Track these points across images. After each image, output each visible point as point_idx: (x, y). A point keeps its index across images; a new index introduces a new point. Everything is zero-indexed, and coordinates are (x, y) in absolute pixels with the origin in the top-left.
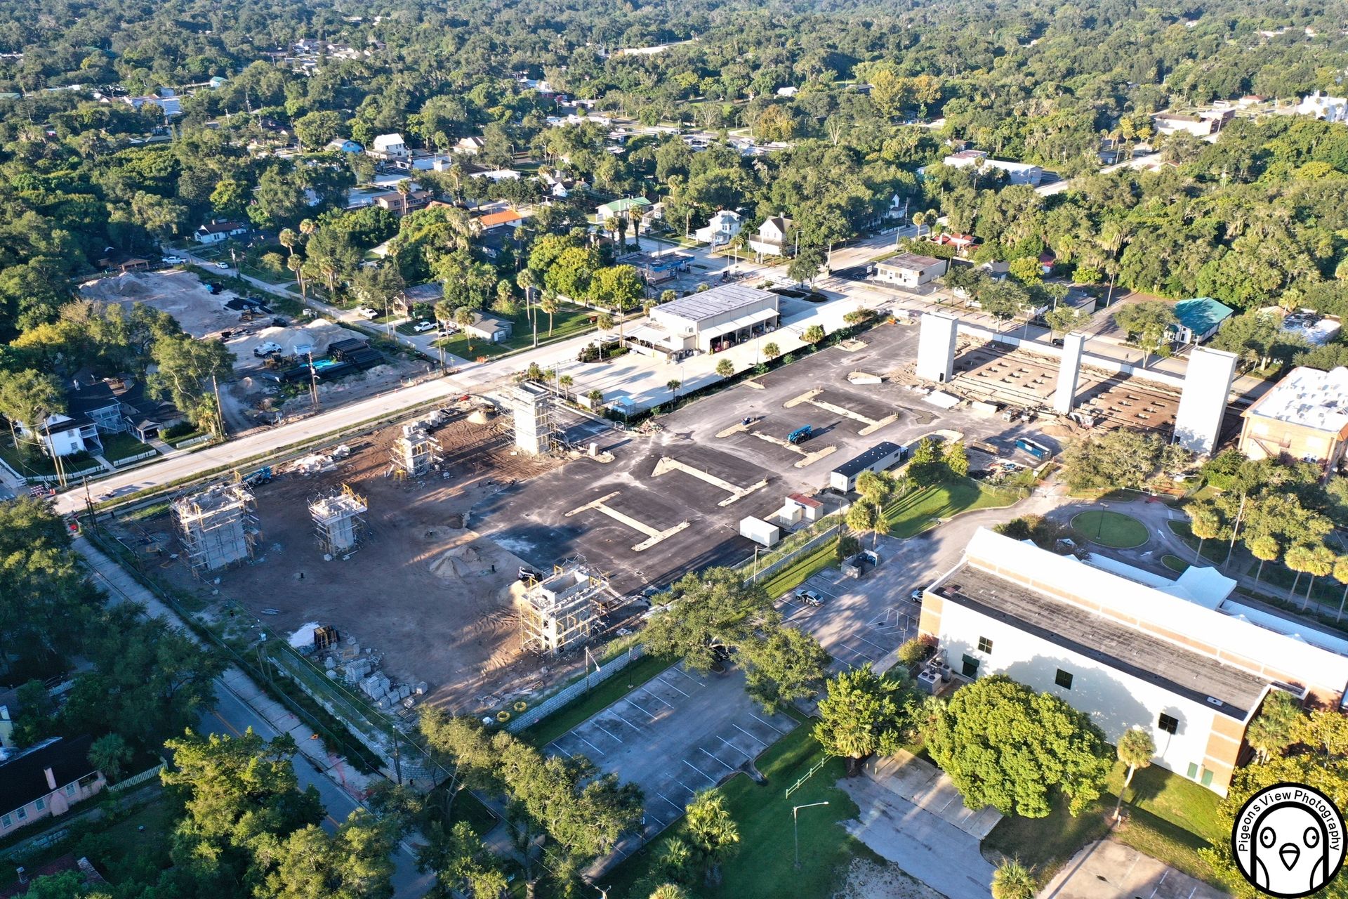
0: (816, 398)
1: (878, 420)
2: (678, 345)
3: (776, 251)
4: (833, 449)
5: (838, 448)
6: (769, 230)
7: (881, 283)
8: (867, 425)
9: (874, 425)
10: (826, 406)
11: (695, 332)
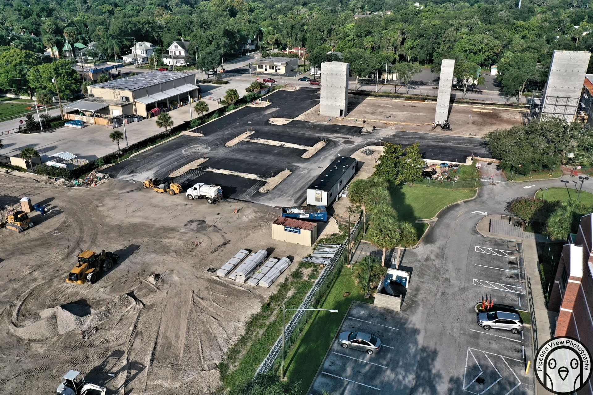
0: (251, 137)
1: (312, 146)
2: (117, 112)
3: (182, 63)
4: (287, 173)
5: (292, 171)
6: (175, 49)
7: (261, 73)
8: (305, 151)
9: (311, 150)
10: (262, 141)
11: (131, 100)
